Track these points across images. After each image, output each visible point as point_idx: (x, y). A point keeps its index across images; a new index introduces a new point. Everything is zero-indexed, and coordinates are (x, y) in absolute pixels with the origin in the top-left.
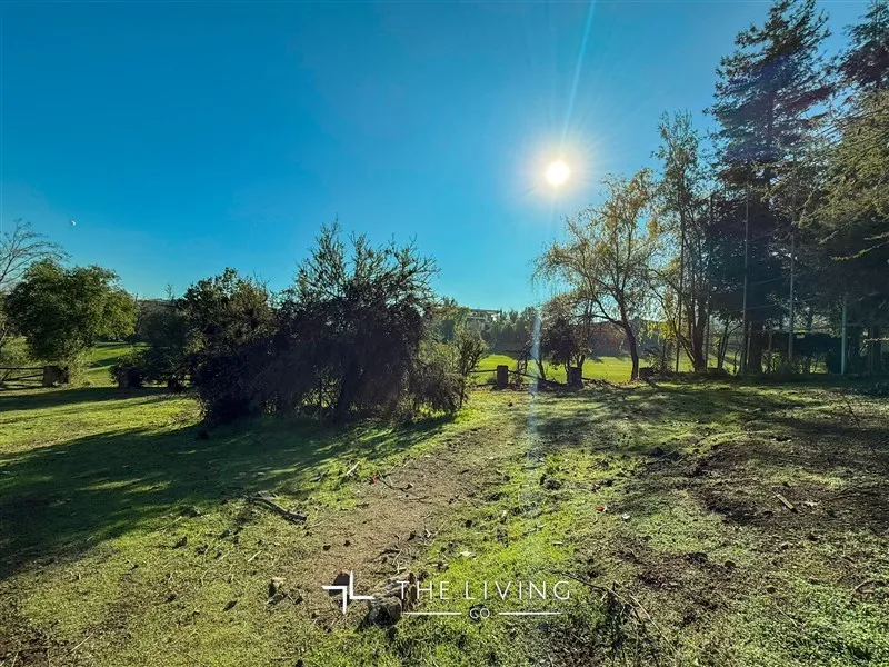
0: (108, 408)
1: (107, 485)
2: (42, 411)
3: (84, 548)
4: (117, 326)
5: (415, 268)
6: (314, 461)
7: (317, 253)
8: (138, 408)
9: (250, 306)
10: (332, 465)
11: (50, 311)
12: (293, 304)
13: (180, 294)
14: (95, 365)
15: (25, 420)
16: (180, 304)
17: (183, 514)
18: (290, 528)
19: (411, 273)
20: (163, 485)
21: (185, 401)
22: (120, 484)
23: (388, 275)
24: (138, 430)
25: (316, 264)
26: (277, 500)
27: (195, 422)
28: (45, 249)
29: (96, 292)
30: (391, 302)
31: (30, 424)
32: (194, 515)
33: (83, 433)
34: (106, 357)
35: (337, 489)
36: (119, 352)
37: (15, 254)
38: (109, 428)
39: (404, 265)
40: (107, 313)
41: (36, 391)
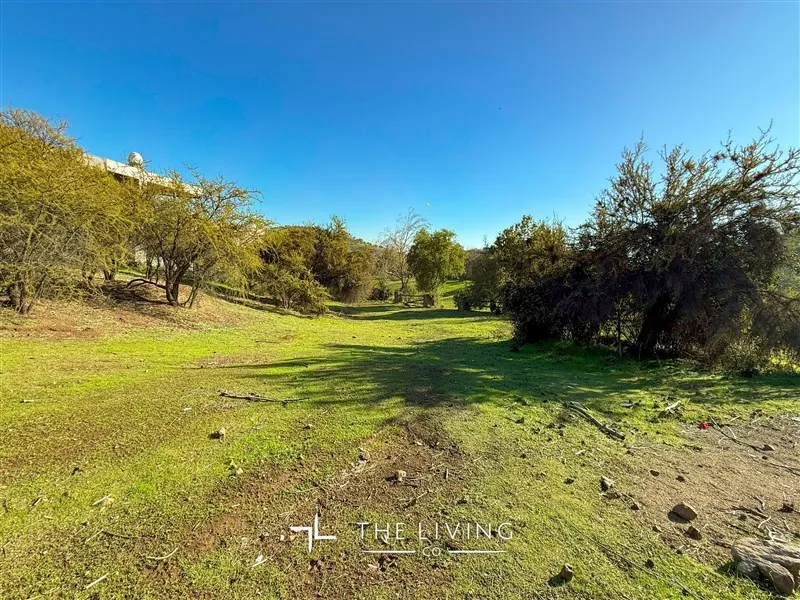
0: (455, 323)
1: (467, 369)
2: (425, 321)
3: (465, 404)
4: (456, 269)
5: (769, 168)
6: (622, 388)
7: (616, 180)
8: (471, 325)
9: (549, 245)
10: (644, 397)
11: (424, 261)
12: (590, 237)
13: (491, 242)
14: (445, 295)
15: (420, 325)
16: (491, 250)
17: (517, 401)
18: (608, 440)
19: (760, 176)
20: (499, 378)
21: (499, 323)
22: (474, 371)
23: (716, 188)
24: (473, 339)
25: (615, 194)
26: (591, 412)
27: (508, 339)
28: (421, 223)
29: (445, 247)
30: (722, 220)
31: (421, 328)
32: (525, 404)
33: (445, 337)
34: (448, 291)
35: (654, 421)
36: (456, 287)
37: (409, 229)
38: (458, 336)
39: (747, 167)
40: (451, 260)
41: (421, 310)
